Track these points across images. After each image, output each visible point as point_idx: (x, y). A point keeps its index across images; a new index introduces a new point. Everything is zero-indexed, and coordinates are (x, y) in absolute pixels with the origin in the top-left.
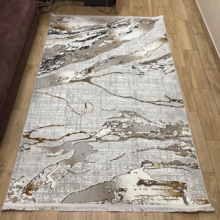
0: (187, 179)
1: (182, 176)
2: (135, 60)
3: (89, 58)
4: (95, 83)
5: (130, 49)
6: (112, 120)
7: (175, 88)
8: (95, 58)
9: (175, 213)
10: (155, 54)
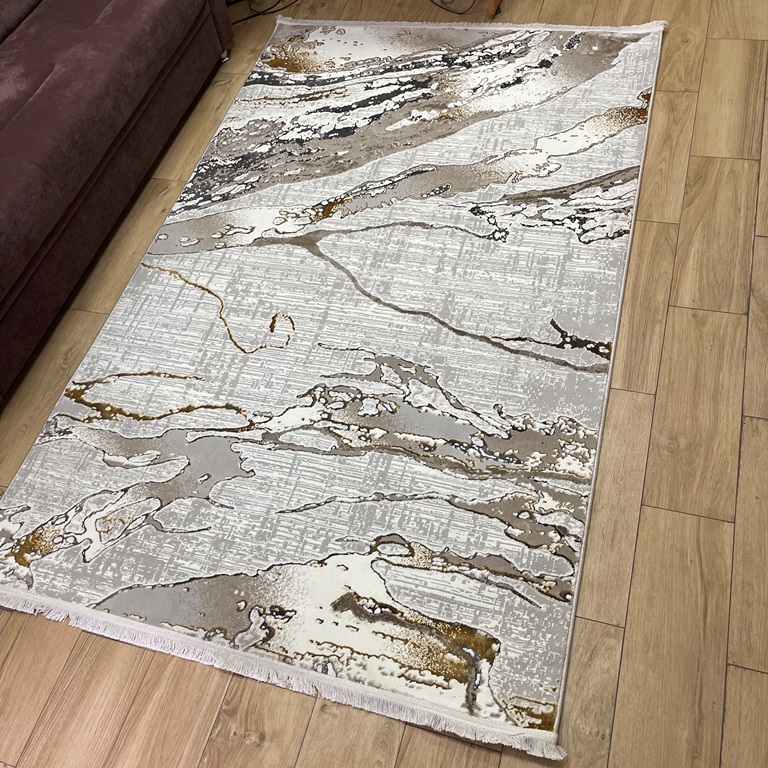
0: (508, 625)
1: (496, 612)
2: (493, 185)
3: (343, 170)
4: (329, 255)
5: (491, 146)
6: (335, 382)
7: (602, 298)
8: (359, 169)
9: (420, 730)
10: (573, 168)
